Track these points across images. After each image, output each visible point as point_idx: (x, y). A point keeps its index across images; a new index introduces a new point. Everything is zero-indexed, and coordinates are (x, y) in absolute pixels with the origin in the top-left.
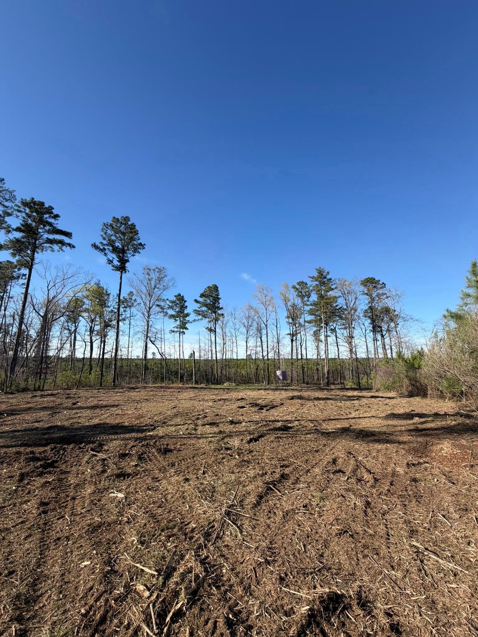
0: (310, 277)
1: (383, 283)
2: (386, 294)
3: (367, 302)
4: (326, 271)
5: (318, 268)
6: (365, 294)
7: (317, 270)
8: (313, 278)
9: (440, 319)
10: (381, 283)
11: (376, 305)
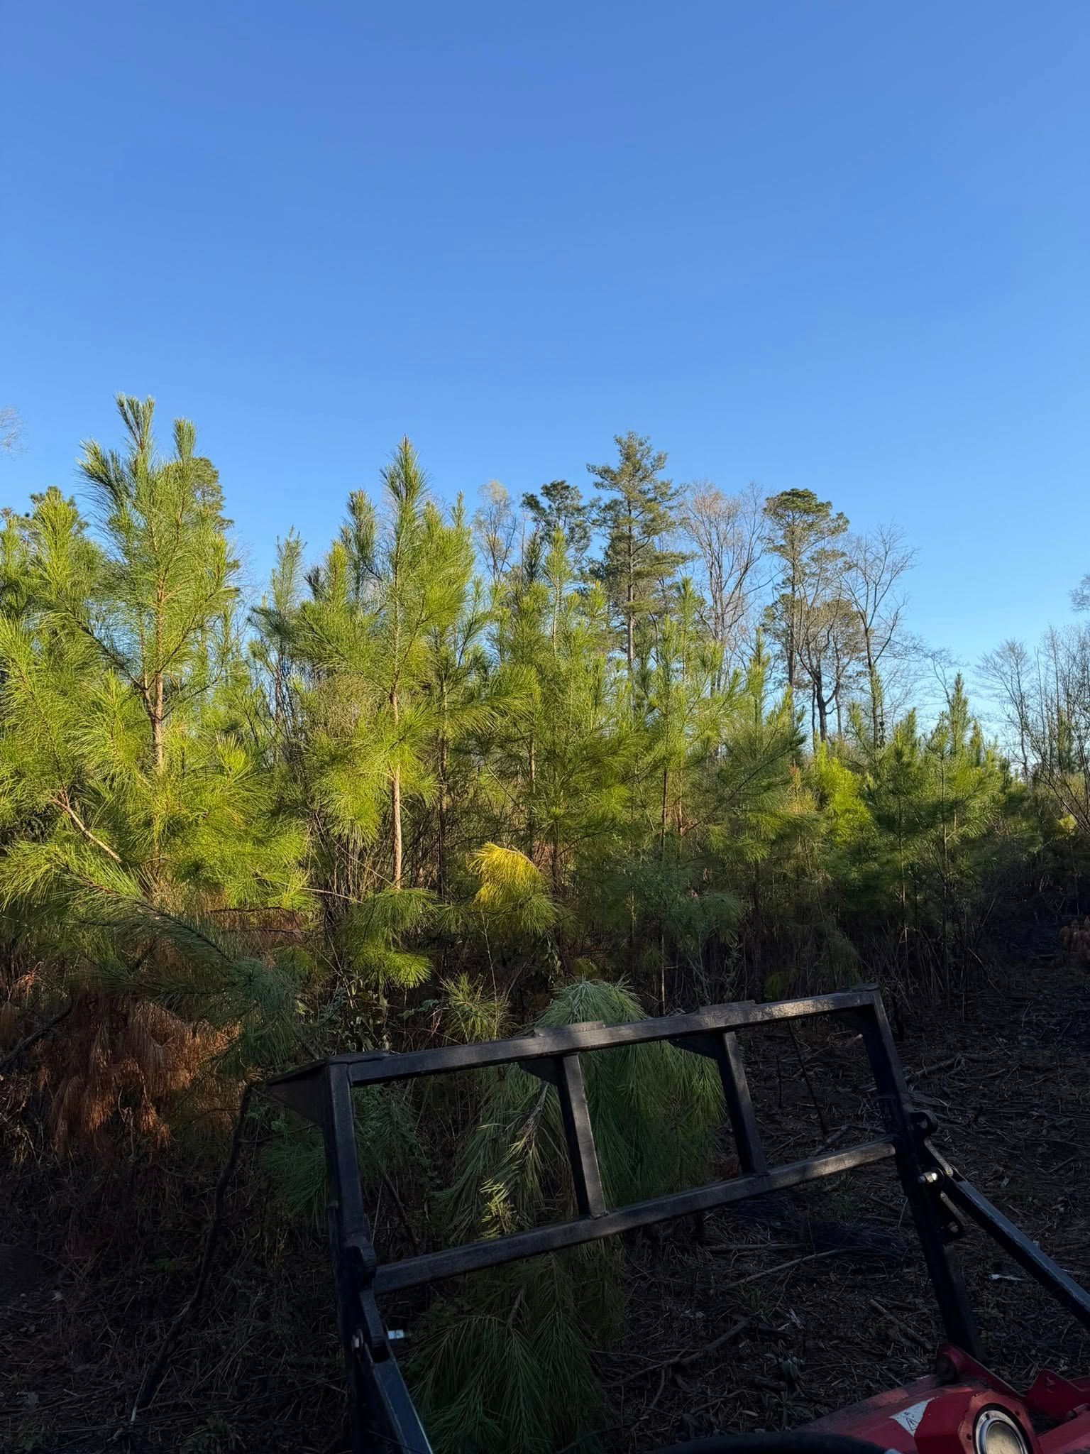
0: (592, 469)
1: (840, 515)
2: (843, 554)
3: (780, 578)
4: (654, 454)
5: (625, 438)
6: (777, 549)
7: (619, 441)
8: (605, 472)
9: (998, 654)
10: (833, 514)
11: (807, 593)
